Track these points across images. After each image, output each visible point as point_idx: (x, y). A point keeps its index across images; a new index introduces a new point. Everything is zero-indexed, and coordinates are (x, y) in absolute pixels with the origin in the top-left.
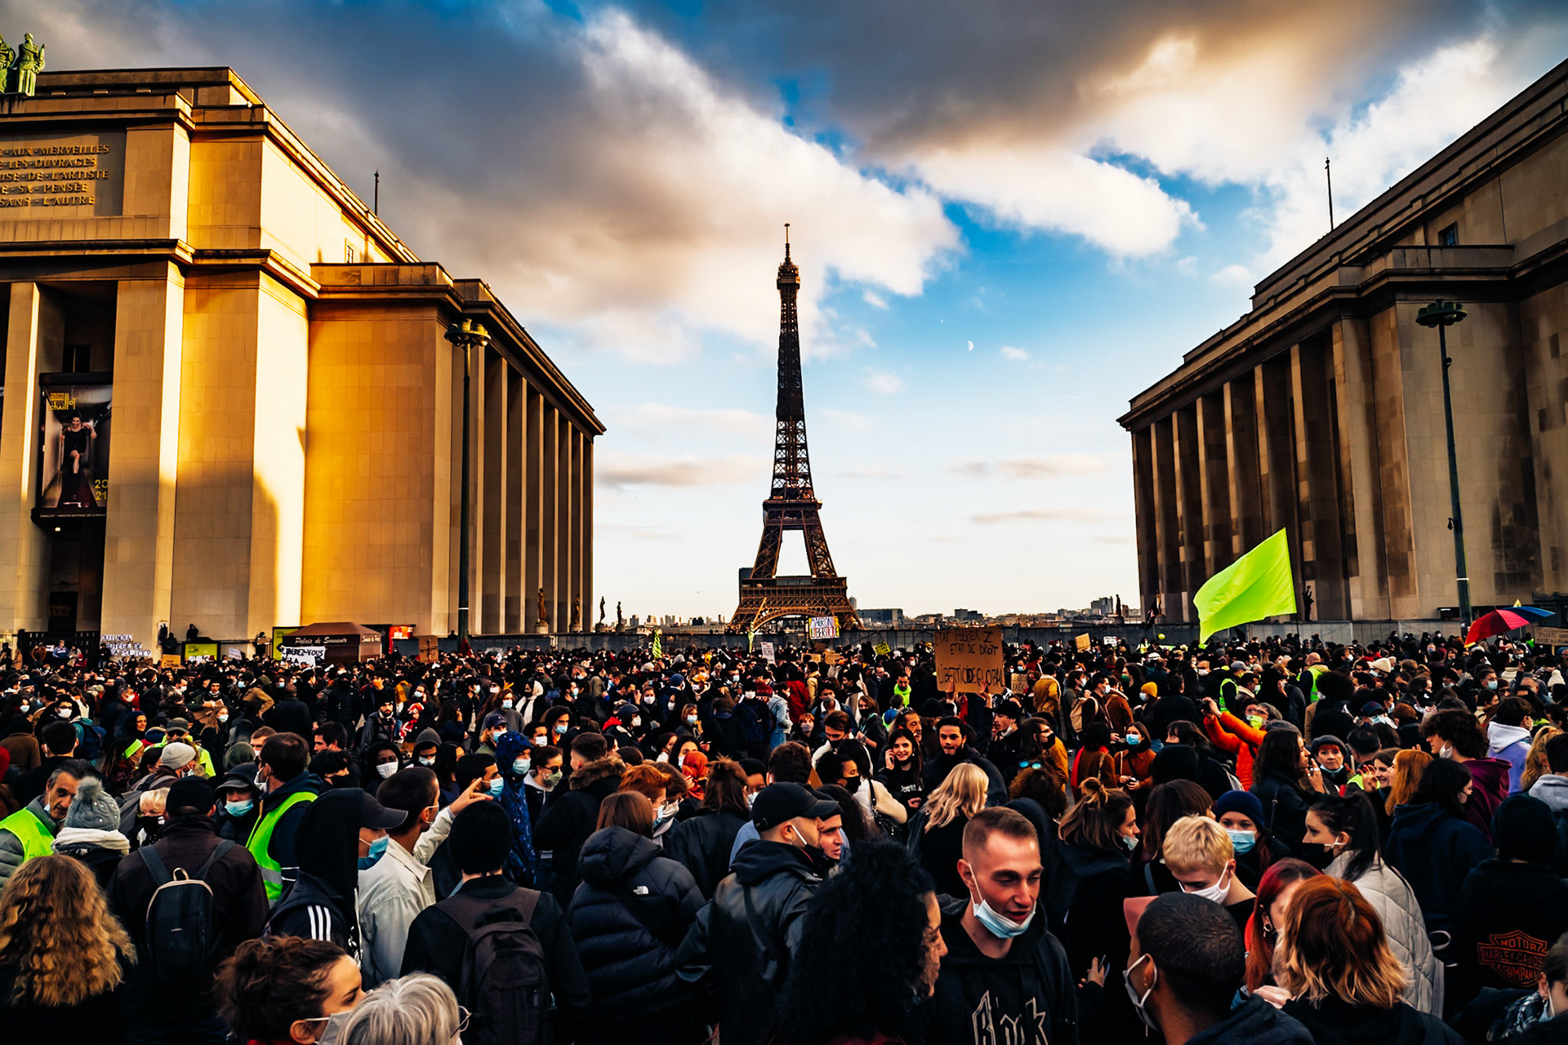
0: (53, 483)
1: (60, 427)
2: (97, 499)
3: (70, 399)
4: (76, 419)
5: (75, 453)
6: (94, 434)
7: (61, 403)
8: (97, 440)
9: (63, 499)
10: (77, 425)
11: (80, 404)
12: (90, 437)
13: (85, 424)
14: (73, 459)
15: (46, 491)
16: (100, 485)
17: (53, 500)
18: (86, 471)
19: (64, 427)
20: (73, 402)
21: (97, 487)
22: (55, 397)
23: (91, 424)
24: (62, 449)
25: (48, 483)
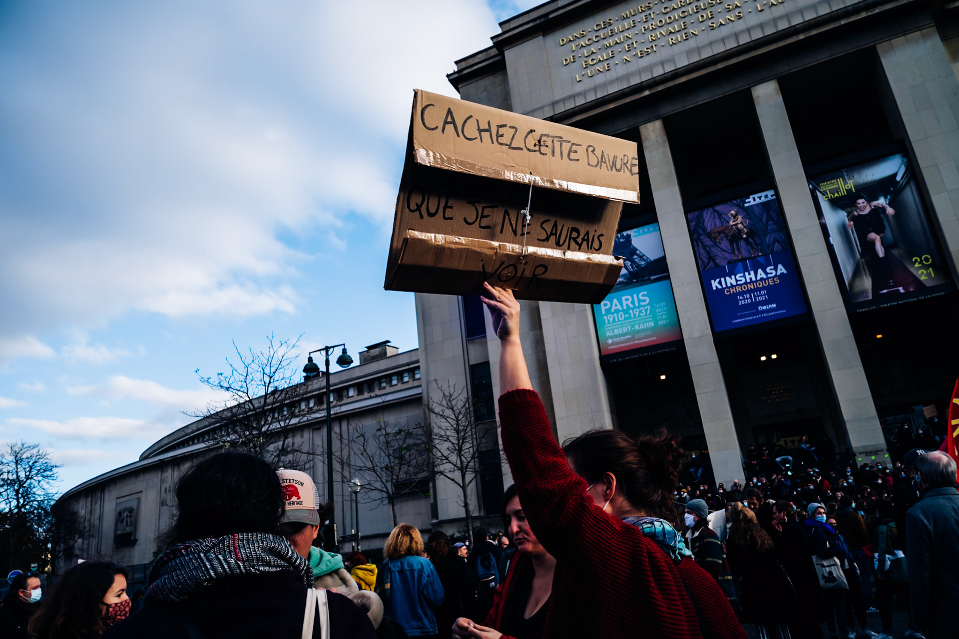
0: (856, 273)
1: (843, 215)
2: (923, 278)
3: (845, 183)
4: (860, 201)
5: (873, 235)
6: (890, 211)
7: (837, 190)
8: (895, 216)
9: (876, 288)
10: (864, 207)
11: (860, 185)
12: (886, 216)
13: (875, 203)
14: (873, 243)
15: (852, 283)
16: (921, 262)
17: (864, 292)
18: (895, 252)
19: (849, 214)
20: (850, 184)
21: (917, 265)
22: (827, 187)
23: (882, 201)
24: (854, 236)
25: (850, 274)
